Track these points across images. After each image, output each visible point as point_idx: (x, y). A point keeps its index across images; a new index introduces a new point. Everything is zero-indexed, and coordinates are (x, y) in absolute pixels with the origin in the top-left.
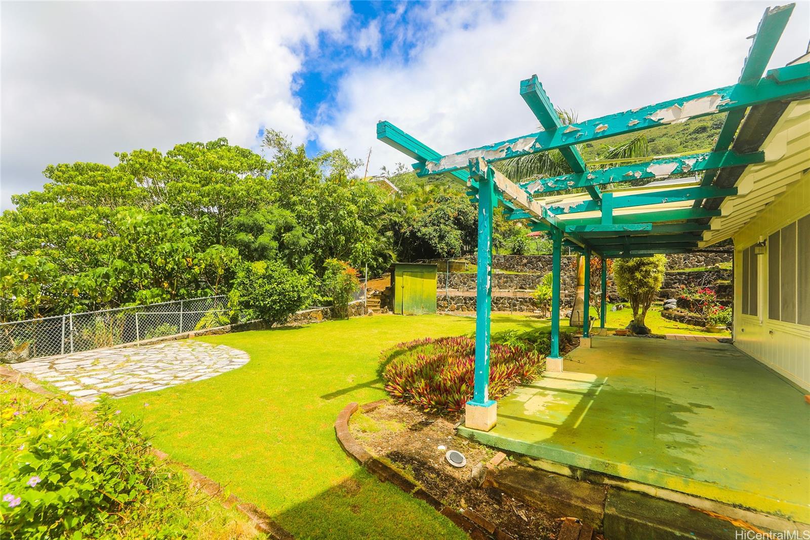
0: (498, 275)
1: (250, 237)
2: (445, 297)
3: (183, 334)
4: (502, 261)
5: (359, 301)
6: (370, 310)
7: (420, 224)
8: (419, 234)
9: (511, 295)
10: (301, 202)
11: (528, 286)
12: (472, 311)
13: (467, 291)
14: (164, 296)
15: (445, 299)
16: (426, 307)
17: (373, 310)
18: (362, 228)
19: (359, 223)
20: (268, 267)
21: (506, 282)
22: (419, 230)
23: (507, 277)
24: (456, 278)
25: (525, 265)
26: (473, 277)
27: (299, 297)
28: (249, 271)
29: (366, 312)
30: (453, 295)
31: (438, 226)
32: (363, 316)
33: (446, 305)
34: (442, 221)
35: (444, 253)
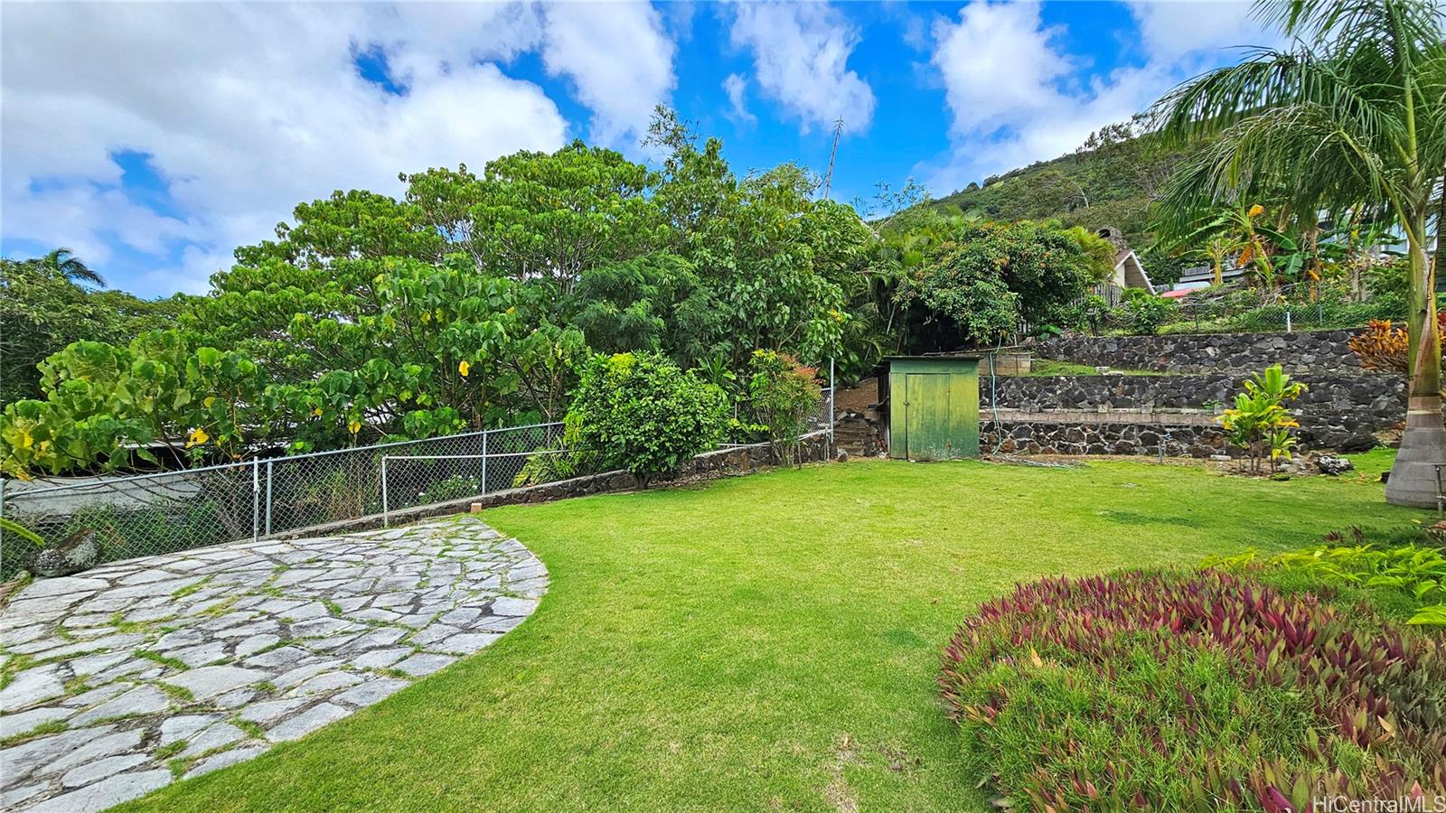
0: (1109, 377)
1: (611, 309)
2: (992, 423)
3: (489, 495)
4: (1114, 348)
5: (819, 432)
6: (841, 451)
7: (932, 283)
8: (932, 303)
9: (1146, 419)
10: (707, 243)
11: (1185, 400)
12: (1052, 452)
13: (1040, 411)
14: (456, 422)
15: (990, 427)
16: (957, 446)
17: (847, 450)
18: (823, 288)
19: (817, 280)
20: (637, 364)
21: (1131, 392)
22: (930, 296)
23: (1130, 381)
24: (1013, 387)
25: (1170, 355)
26: (1050, 383)
27: (698, 427)
28: (601, 372)
29: (833, 455)
30: (1008, 419)
31: (969, 284)
32: (829, 463)
33: (994, 441)
34: (978, 274)
35: (985, 337)
